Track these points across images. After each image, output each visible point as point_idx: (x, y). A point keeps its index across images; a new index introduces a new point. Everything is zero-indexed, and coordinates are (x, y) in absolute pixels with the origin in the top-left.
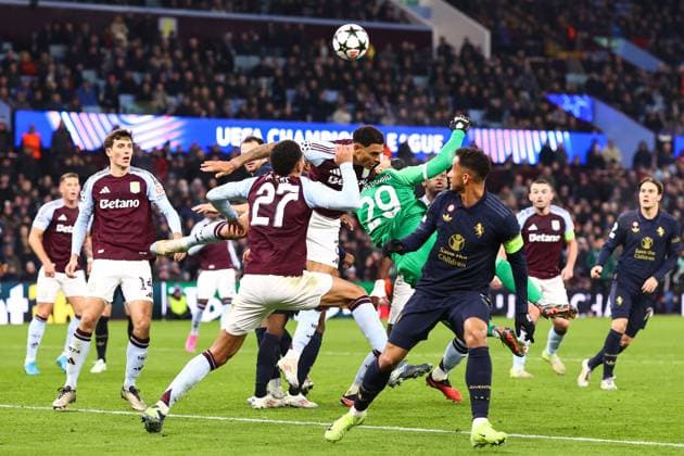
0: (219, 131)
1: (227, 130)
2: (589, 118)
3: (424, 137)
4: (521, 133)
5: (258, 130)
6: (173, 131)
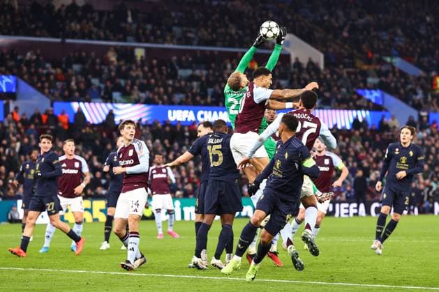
0: (170, 112)
2: (381, 103)
4: (342, 111)
5: (192, 112)
6: (144, 112)
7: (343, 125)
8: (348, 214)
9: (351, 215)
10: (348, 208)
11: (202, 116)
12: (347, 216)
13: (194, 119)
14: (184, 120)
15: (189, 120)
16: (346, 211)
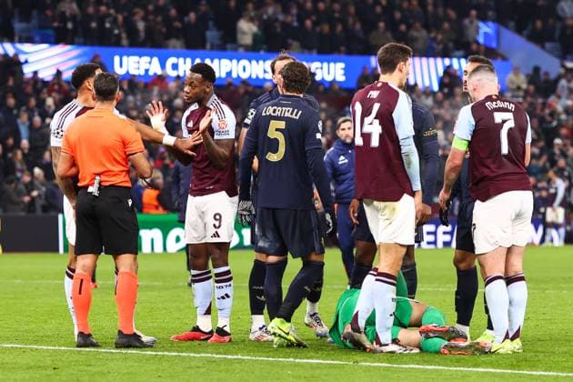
0: (117, 59)
1: (125, 58)
2: (494, 45)
3: (325, 65)
4: (431, 60)
5: (155, 60)
6: (70, 59)
7: (427, 84)
8: (435, 243)
9: (440, 244)
10: (435, 233)
11: (175, 67)
12: (432, 246)
13: (159, 72)
14: (142, 73)
15: (151, 73)
16: (431, 238)
